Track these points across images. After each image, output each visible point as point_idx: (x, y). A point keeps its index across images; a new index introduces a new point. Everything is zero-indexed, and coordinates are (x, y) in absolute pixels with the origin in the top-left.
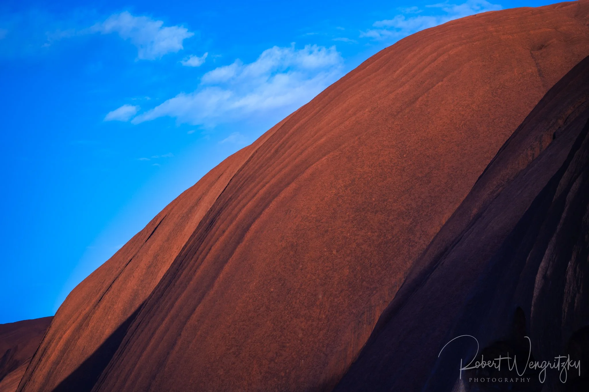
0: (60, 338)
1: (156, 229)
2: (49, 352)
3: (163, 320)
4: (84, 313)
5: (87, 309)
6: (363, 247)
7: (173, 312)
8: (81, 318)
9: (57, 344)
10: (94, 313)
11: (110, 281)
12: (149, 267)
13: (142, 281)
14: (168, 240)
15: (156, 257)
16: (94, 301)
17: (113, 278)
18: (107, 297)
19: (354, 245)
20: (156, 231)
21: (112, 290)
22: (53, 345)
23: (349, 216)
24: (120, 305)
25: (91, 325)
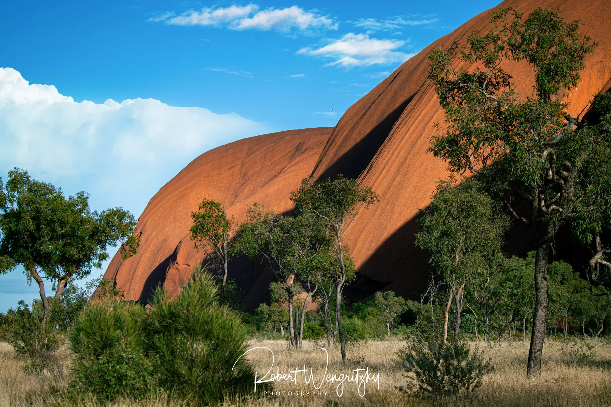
0: (342, 133)
1: (395, 77)
2: (336, 140)
3: (414, 122)
4: (355, 121)
5: (357, 119)
6: (529, 87)
7: (420, 118)
8: (353, 123)
9: (340, 137)
10: (361, 121)
11: (370, 105)
12: (392, 97)
13: (388, 105)
14: (403, 83)
15: (396, 92)
16: (361, 114)
17: (371, 103)
18: (368, 112)
19: (524, 86)
20: (395, 79)
21: (371, 109)
22: (338, 137)
23: (521, 69)
24: (375, 117)
25: (359, 127)
